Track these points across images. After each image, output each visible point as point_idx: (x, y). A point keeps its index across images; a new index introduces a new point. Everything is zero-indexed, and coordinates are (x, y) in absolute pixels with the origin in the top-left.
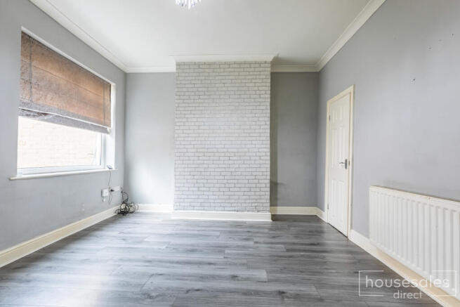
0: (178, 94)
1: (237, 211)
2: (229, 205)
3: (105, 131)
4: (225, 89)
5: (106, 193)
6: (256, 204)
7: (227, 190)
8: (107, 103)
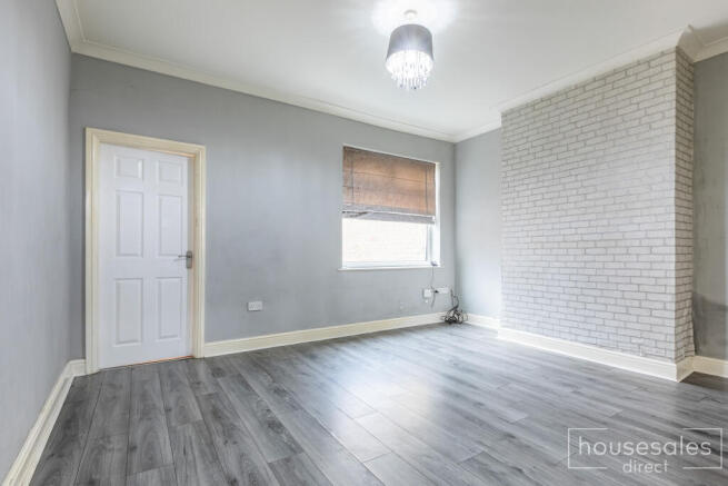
0: (505, 158)
1: (601, 346)
2: (586, 333)
3: (430, 221)
4: (576, 132)
5: (428, 293)
6: (641, 341)
7: (581, 306)
8: (429, 188)
